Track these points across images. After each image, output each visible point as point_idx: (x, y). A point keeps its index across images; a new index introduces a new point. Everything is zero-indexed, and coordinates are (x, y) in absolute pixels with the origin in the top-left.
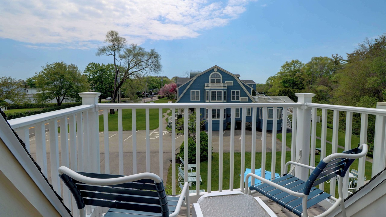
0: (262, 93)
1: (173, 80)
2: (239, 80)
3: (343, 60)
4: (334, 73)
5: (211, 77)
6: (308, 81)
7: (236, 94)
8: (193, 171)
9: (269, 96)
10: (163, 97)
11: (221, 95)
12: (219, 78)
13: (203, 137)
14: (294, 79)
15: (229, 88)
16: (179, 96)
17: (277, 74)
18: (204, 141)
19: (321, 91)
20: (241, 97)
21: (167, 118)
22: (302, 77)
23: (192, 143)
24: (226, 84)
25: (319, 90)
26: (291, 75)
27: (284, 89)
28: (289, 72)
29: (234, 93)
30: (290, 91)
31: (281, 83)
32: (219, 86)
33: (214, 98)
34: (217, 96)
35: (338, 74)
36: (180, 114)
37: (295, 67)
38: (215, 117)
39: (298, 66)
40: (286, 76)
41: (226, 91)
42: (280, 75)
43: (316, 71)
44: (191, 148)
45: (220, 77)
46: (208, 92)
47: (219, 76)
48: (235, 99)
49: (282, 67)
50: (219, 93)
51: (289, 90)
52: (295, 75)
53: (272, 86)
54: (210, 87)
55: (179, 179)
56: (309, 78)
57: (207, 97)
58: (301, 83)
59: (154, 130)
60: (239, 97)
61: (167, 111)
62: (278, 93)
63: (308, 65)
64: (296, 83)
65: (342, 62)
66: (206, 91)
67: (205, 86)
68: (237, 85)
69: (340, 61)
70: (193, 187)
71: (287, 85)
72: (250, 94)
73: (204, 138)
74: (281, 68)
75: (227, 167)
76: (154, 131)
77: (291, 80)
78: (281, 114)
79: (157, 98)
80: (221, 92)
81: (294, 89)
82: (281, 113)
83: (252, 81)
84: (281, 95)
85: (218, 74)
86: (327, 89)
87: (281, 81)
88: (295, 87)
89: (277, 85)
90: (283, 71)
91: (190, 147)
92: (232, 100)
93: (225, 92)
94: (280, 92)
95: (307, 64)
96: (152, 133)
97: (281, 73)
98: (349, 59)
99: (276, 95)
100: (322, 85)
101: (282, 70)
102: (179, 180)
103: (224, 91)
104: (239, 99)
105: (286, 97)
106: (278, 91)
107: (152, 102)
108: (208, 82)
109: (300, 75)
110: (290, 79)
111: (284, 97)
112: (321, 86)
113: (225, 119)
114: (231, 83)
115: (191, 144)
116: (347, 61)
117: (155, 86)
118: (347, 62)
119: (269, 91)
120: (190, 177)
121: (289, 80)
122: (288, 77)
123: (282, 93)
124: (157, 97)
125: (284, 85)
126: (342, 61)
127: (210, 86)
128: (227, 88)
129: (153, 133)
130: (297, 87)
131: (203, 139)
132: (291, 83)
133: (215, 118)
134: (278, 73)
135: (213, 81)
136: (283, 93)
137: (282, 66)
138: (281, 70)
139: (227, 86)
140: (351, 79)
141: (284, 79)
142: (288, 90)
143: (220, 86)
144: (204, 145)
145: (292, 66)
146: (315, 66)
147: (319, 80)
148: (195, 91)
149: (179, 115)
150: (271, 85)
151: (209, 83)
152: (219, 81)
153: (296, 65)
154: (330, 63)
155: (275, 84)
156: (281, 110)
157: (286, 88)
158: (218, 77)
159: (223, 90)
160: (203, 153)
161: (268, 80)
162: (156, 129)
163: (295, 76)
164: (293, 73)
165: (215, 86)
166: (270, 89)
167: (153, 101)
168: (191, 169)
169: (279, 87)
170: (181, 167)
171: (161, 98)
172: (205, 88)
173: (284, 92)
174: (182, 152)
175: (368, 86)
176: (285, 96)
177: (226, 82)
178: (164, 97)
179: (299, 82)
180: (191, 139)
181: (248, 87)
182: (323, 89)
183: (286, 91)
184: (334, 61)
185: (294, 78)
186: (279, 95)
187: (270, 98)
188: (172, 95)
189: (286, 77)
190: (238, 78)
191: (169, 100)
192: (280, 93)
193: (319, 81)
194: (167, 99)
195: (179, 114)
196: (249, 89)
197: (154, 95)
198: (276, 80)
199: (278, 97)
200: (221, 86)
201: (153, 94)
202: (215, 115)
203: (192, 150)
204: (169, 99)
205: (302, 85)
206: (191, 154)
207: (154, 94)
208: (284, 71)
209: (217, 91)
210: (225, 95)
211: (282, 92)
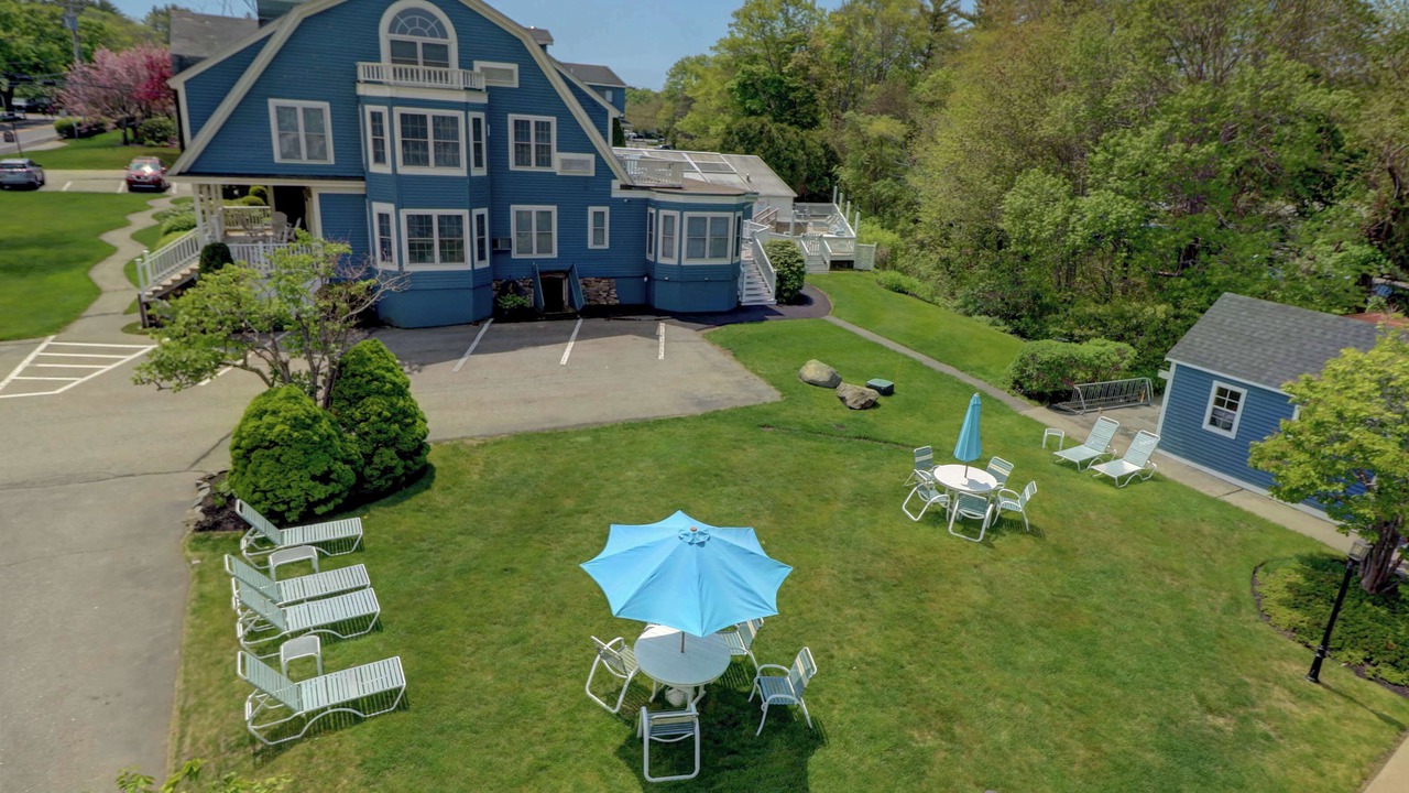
0: (649, 136)
1: (155, 26)
2: (550, 58)
3: (961, 15)
4: (926, 65)
5: (392, 29)
6: (835, 90)
7: (537, 135)
8: (325, 562)
9: (684, 153)
10: (96, 130)
11: (455, 135)
12: (438, 41)
13: (371, 373)
14: (782, 78)
15: (497, 103)
16: (194, 133)
17: (715, 49)
18: (379, 392)
19: (882, 140)
20: (558, 150)
21: (132, 263)
22: (814, 70)
23: (301, 413)
24: (478, 75)
25: (876, 136)
26: (773, 58)
27: (744, 121)
28: (766, 43)
29: (521, 127)
30: (769, 131)
31: (732, 90)
32: (444, 84)
33: (419, 153)
34: (431, 140)
35: (940, 72)
36: (219, 240)
37: (788, 22)
38: (429, 258)
39: (800, 17)
40: (754, 59)
41: (481, 115)
42: (729, 55)
43: (868, 49)
44: (298, 441)
45: (444, 35)
46: (380, 114)
47: (440, 25)
48: (529, 164)
49: (736, 14)
50: (446, 127)
51: (763, 127)
52: (788, 59)
53: (694, 106)
54: (388, 84)
55: (239, 627)
56: (840, 78)
57: (379, 144)
58: (811, 99)
59: (49, 340)
60: (549, 152)
61: (131, 218)
62: (717, 141)
63: (838, 18)
64: (791, 96)
65: (956, 23)
66: (369, 109)
67: (361, 77)
68: (535, 89)
69: (951, 18)
70: (333, 654)
71: (754, 105)
72: (606, 141)
73: (376, 380)
74: (733, 20)
75: (508, 512)
76: (48, 349)
77: (774, 81)
78: (738, 238)
79: (55, 134)
80: (454, 120)
81: (785, 125)
82: (738, 233)
83: (606, 70)
84: (731, 150)
85: (433, 17)
86: (905, 131)
87: (733, 84)
88: (787, 115)
89: (715, 103)
90: (742, 36)
91: (295, 434)
92: (517, 164)
93: (477, 122)
94: (730, 133)
95: (837, 13)
96: (31, 357)
97: (733, 46)
98: (980, 13)
99: (713, 150)
100: (886, 112)
101: (740, 30)
102: (240, 632)
103: (473, 115)
104: (549, 165)
105: (754, 159)
106: (722, 127)
107: (15, 156)
108: (374, 56)
109: (806, 64)
110: (768, 76)
111: (745, 160)
112: (885, 117)
113: (486, 264)
114: (508, 74)
115: (296, 419)
116: (972, 19)
117: (28, 59)
118: (971, 25)
119: (679, 125)
120: (309, 600)
121: (765, 82)
122: (762, 68)
123: (736, 138)
124: (49, 131)
125: (742, 103)
126: (955, 19)
127: (391, 80)
128: (483, 99)
129: (39, 359)
130: (794, 116)
131: (368, 382)
132: (772, 96)
133: (433, 262)
134: (722, 43)
135: (403, 52)
136: (742, 140)
137: (736, 9)
138: (733, 28)
139: (488, 88)
140: (991, 97)
141: (744, 72)
142: (759, 126)
143: (449, 85)
144: (379, 414)
145: (775, 18)
146: (863, 31)
147: (873, 92)
148: (300, 104)
149: (207, 249)
150: (687, 99)
151: (378, 60)
152: (437, 55)
153: (794, 15)
154: (914, 23)
155: (708, 94)
156: (739, 218)
157: (753, 118)
158: (432, 34)
159: (466, 107)
160: (376, 459)
161: (673, 76)
162: (63, 335)
163: (790, 65)
164: (781, 51)
165: (421, 83)
166: (686, 119)
167: (22, 156)
168: (313, 553)
169: (720, 110)
170: (251, 549)
171: (82, 136)
172: (362, 90)
173: (746, 134)
174: (245, 466)
175: (1047, 130)
176: (748, 153)
177: (478, 65)
178: (103, 131)
179: (799, 94)
180: (295, 390)
181: (593, 101)
182: (889, 133)
183: (752, 134)
184: (928, 13)
185: (782, 74)
186: (726, 148)
187: (689, 160)
188: (154, 119)
189: (754, 68)
190: (543, 47)
191: (138, 148)
192: (730, 139)
193: (874, 96)
194: (126, 142)
195: (205, 240)
196: (596, 113)
197: (30, 116)
198: (709, 77)
199: (722, 156)
200: (455, 85)
201: (20, 108)
202: (430, 246)
203: (306, 453)
204: (141, 143)
205: (813, 108)
206: (302, 472)
207: (31, 109)
208: (746, 38)
209: (430, 113)
210: (477, 135)
211: (737, 134)
